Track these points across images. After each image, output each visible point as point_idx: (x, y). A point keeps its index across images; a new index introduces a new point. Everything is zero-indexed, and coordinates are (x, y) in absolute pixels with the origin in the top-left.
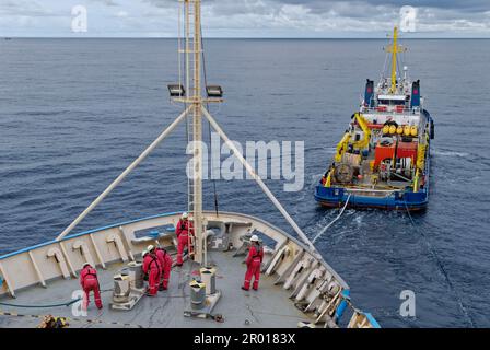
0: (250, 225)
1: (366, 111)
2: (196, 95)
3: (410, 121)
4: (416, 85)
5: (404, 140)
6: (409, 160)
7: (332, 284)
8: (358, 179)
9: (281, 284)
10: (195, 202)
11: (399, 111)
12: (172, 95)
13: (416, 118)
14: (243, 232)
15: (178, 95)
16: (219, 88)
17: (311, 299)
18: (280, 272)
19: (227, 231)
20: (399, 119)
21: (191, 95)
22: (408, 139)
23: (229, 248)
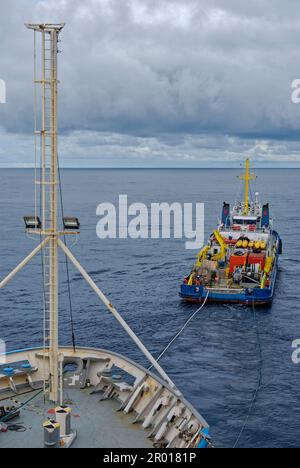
0: (108, 360)
1: (222, 229)
2: (52, 227)
3: (259, 238)
4: (266, 207)
5: (254, 252)
6: (257, 266)
7: (191, 423)
8: (215, 281)
9: (140, 422)
10: (50, 337)
11: (251, 230)
12: (28, 226)
13: (266, 236)
14: (101, 368)
15: (33, 227)
16: (77, 220)
17: (170, 438)
18: (139, 409)
19: (84, 367)
20: (251, 236)
21: (47, 226)
22: (257, 251)
23: (86, 385)
